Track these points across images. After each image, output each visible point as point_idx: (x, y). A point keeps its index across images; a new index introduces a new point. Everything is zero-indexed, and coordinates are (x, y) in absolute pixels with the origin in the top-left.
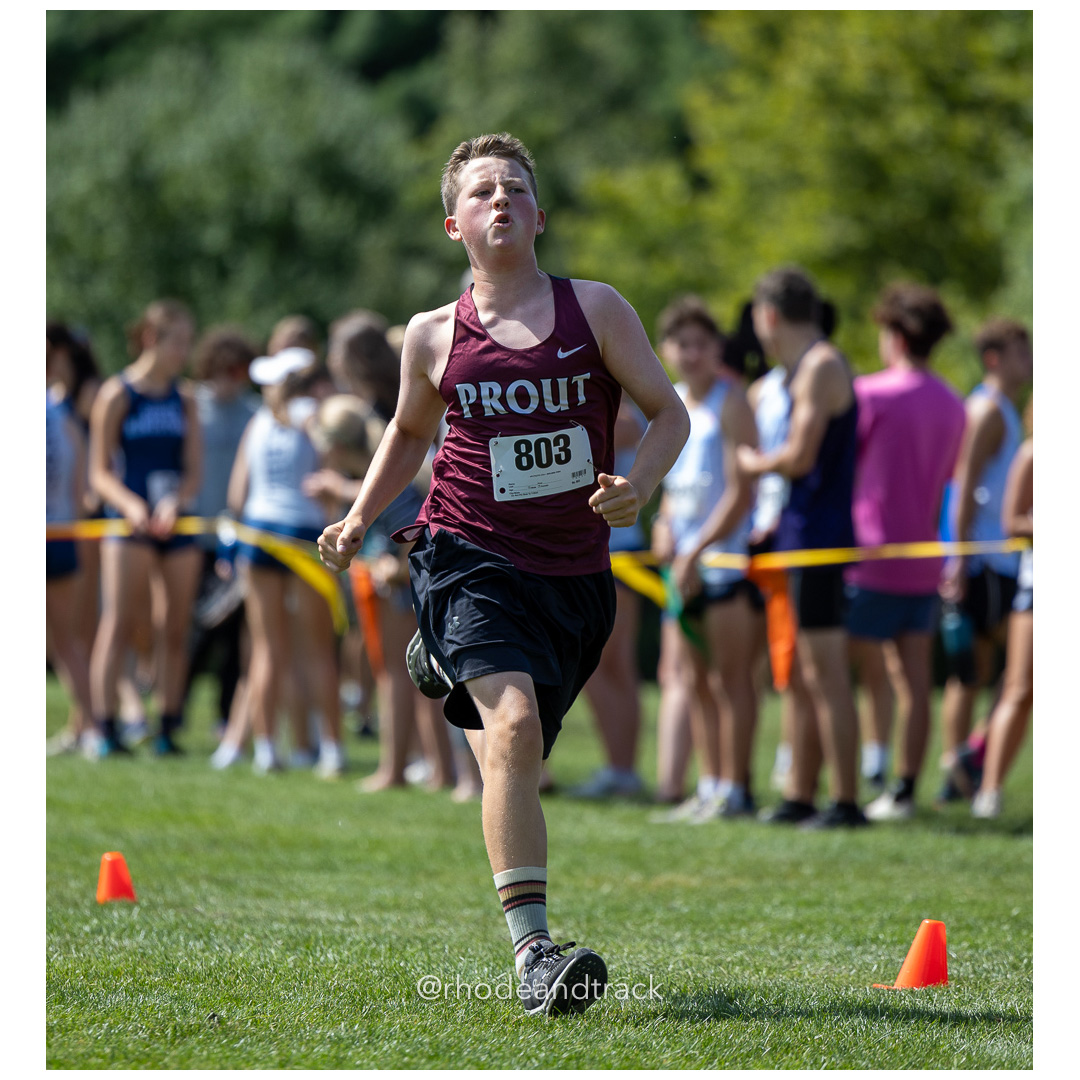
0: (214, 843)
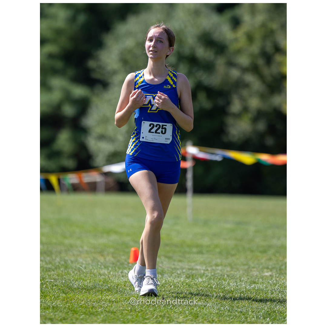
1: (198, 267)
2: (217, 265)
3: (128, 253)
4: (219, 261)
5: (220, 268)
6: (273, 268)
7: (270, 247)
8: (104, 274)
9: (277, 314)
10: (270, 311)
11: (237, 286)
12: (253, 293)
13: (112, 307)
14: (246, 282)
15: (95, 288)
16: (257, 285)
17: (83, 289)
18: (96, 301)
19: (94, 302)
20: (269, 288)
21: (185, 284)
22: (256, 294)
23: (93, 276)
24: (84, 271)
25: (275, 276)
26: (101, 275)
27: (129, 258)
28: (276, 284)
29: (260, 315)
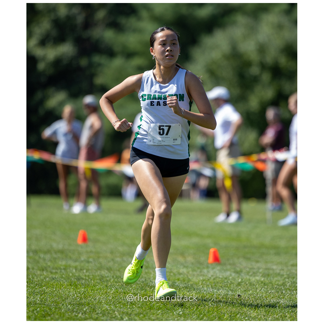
0: (245, 247)
1: (274, 267)
3: (208, 254)
8: (183, 274)
21: (260, 283)
26: (180, 275)
27: (208, 258)
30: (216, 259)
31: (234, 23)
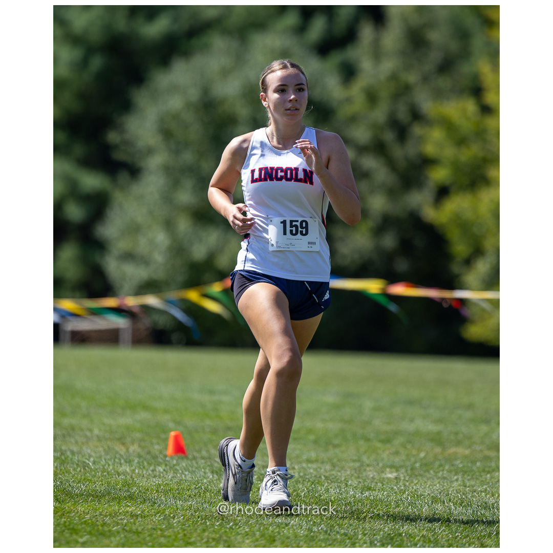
2: (309, 461)
3: (166, 439)
4: (313, 455)
5: (314, 466)
6: (401, 467)
7: (397, 433)
8: (125, 473)
9: (405, 539)
10: (392, 534)
11: (341, 494)
12: (367, 506)
13: (135, 524)
14: (355, 487)
15: (109, 493)
16: (374, 492)
17: (89, 495)
18: (110, 515)
19: (106, 516)
20: (393, 497)
22: (372, 507)
23: (107, 475)
24: (92, 467)
25: (402, 478)
26: (119, 475)
27: (166, 448)
28: (405, 491)
29: (377, 539)
30: (179, 449)
31: (206, 48)
